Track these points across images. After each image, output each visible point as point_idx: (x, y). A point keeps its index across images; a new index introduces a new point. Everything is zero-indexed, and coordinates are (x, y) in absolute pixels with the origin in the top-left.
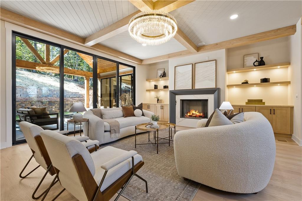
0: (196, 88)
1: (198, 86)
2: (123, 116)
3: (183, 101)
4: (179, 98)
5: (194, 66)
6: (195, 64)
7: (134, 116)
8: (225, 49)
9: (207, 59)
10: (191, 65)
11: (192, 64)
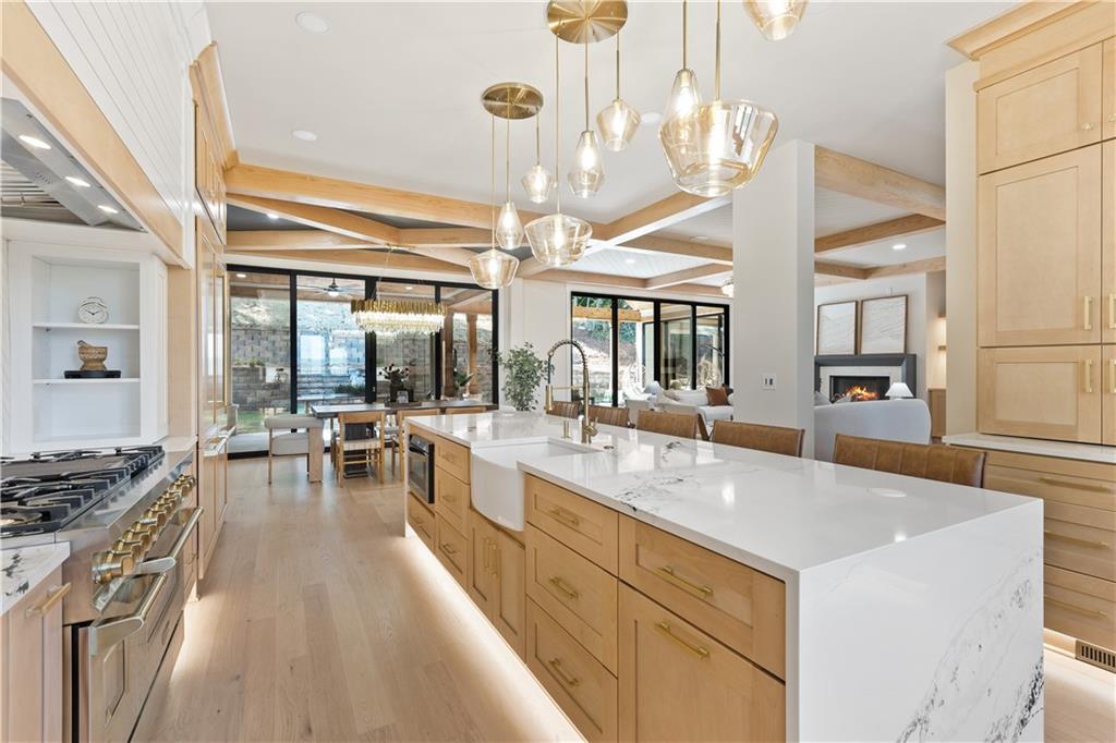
0: (863, 352)
1: (866, 349)
2: (709, 404)
3: (836, 380)
4: (827, 373)
5: (859, 306)
6: (862, 301)
7: (728, 404)
8: (925, 275)
9: (888, 293)
10: (854, 304)
11: (857, 303)
